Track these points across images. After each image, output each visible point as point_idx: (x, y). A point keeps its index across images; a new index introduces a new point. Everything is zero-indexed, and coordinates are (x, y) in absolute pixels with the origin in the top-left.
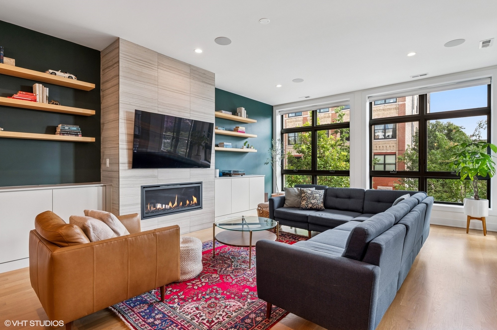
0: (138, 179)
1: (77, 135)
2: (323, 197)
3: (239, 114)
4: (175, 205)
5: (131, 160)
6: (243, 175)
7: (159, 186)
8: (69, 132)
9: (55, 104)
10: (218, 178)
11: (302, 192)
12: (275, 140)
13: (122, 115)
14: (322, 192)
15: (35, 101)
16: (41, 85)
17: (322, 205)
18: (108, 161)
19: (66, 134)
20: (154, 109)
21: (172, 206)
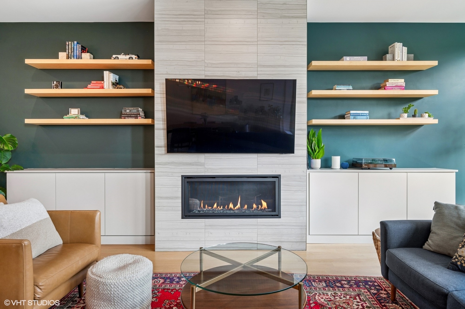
0: (178, 166)
1: (136, 117)
3: (387, 56)
4: (237, 207)
6: (393, 169)
7: (215, 178)
8: (129, 115)
9: (120, 88)
10: (339, 170)
15: (103, 88)
16: (107, 72)
19: (128, 117)
20: (199, 74)
21: (234, 208)
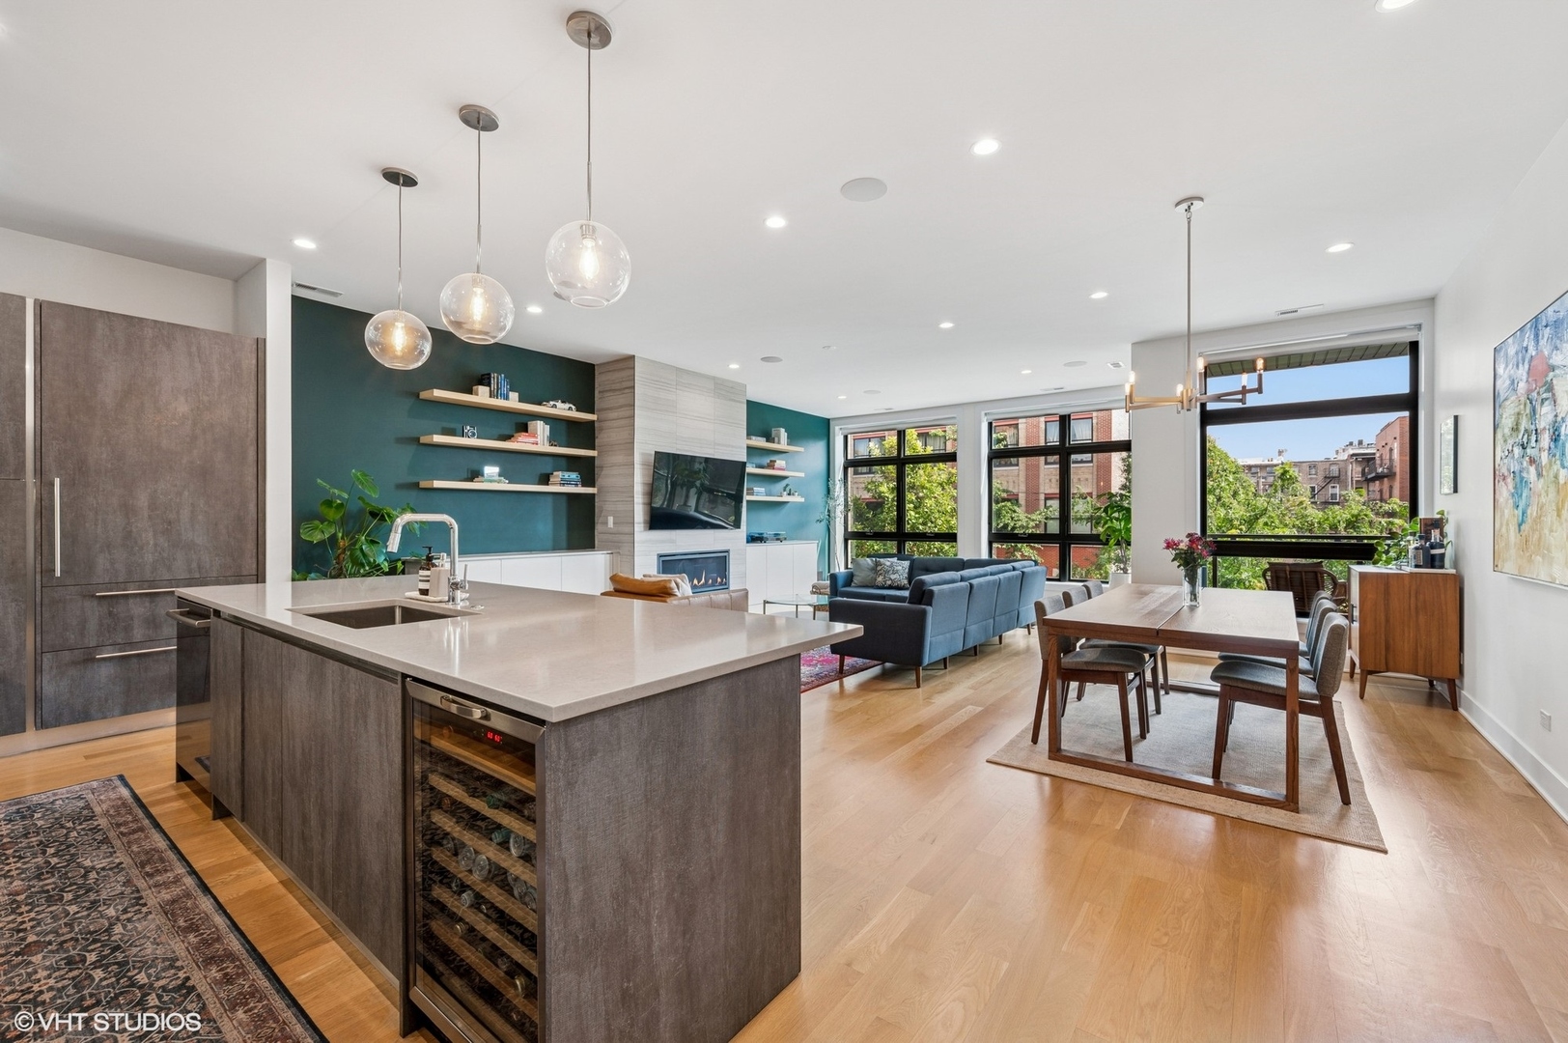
0: (655, 544)
1: (576, 485)
2: (907, 570)
3: (776, 439)
5: (648, 519)
6: (784, 542)
8: (566, 481)
9: (555, 445)
10: (747, 544)
11: (877, 564)
12: (834, 481)
13: (637, 458)
14: (906, 564)
15: (535, 443)
16: (541, 422)
17: (906, 582)
18: (611, 520)
19: (562, 483)
